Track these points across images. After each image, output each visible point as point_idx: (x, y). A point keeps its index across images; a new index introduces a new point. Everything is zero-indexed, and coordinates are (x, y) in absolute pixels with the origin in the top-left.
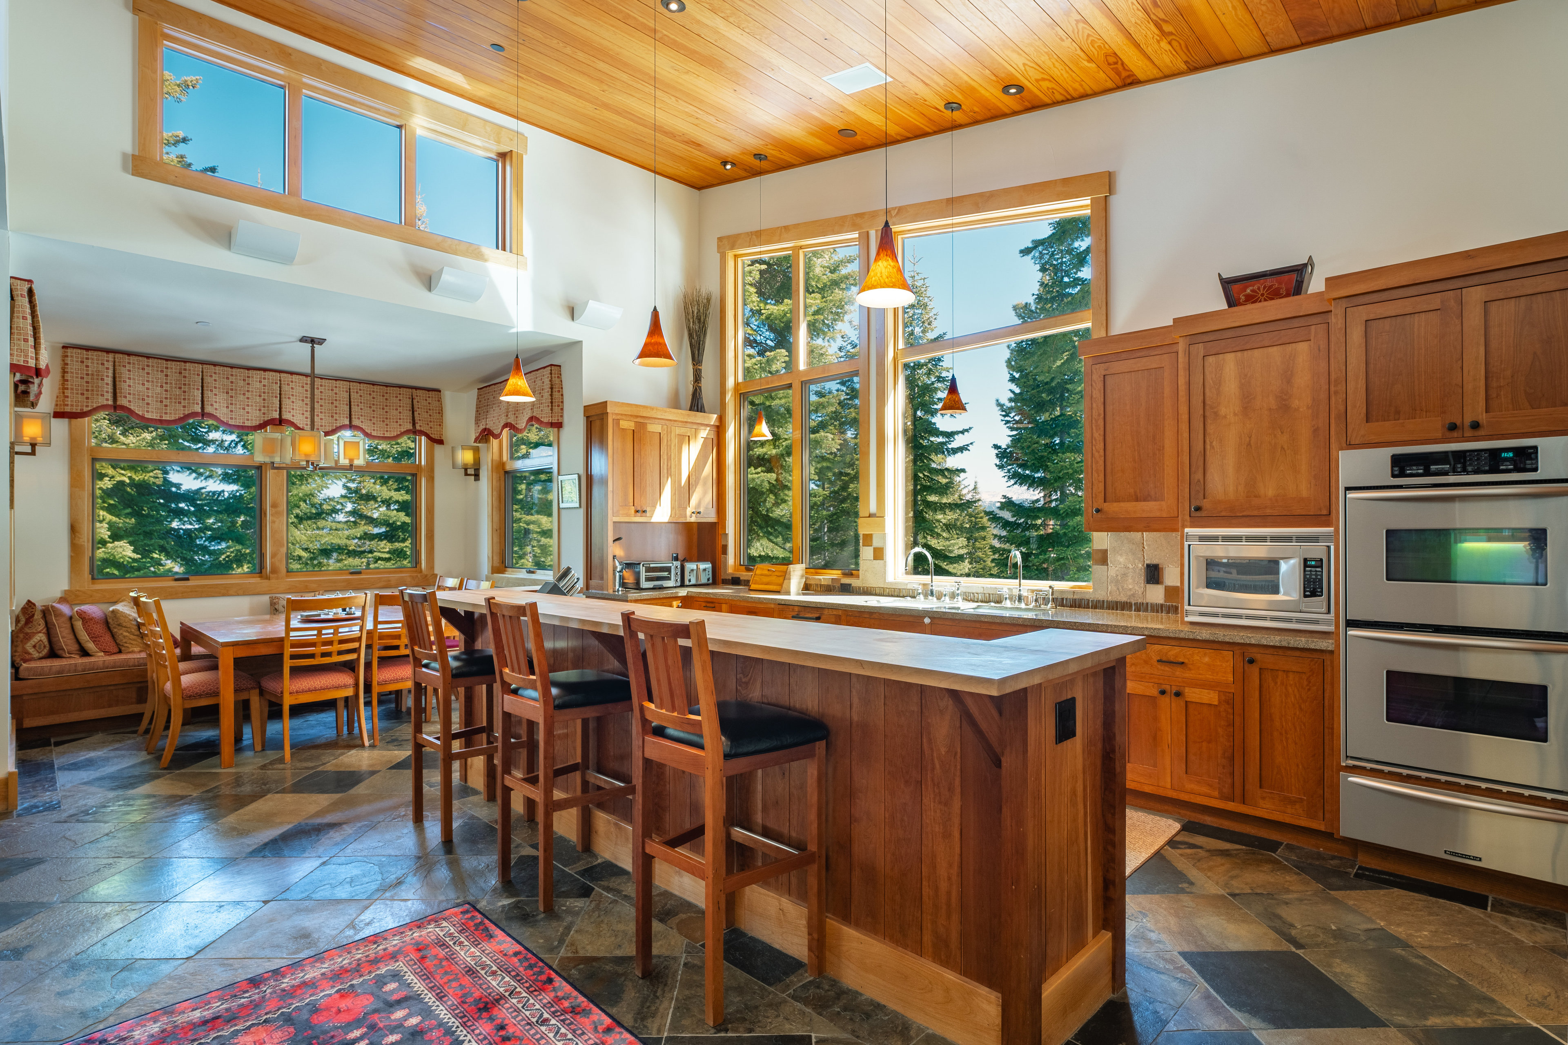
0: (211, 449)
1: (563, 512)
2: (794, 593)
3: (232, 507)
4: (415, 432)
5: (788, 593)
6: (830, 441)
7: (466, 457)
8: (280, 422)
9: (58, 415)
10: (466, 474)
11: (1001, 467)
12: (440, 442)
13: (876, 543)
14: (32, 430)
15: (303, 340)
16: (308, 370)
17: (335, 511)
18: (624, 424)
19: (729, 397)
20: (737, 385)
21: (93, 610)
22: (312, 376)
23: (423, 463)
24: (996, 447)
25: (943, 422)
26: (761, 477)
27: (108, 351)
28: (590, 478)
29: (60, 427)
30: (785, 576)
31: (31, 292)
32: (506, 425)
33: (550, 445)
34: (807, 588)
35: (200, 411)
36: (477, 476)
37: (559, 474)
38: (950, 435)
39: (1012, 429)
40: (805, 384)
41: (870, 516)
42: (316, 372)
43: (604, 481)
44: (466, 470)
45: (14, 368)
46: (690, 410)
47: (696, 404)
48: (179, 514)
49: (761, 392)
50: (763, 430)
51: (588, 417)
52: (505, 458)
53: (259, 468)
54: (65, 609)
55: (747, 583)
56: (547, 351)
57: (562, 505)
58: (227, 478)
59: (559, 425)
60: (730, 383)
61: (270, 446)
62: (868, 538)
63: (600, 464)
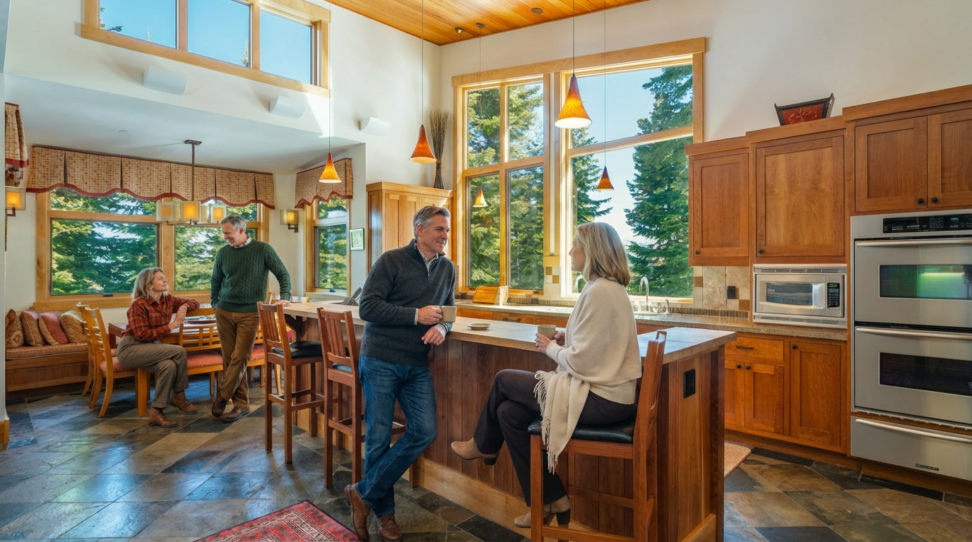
0: (121, 212)
1: (352, 253)
2: (502, 305)
3: (136, 248)
4: (256, 201)
5: (498, 304)
6: (522, 206)
7: (289, 217)
8: (170, 195)
9: (29, 190)
10: (289, 228)
11: (629, 223)
12: (273, 208)
13: (554, 272)
14: (14, 200)
15: (187, 142)
16: (191, 162)
17: (201, 251)
18: (392, 197)
19: (459, 179)
20: (464, 172)
21: (51, 315)
22: (193, 165)
23: (262, 221)
24: (627, 210)
25: (593, 195)
26: (480, 230)
27: (61, 149)
28: (370, 231)
29: (31, 197)
30: (497, 293)
31: (17, 112)
32: (316, 197)
33: (345, 210)
34: (510, 301)
35: (119, 187)
36: (296, 230)
37: (350, 229)
38: (597, 203)
39: (637, 199)
40: (508, 171)
41: (552, 255)
42: (196, 162)
43: (380, 233)
44: (289, 225)
45: (8, 161)
46: (435, 187)
47: (438, 184)
48: (101, 253)
49: (478, 176)
50: (481, 201)
51: (369, 192)
52: (314, 218)
53: (158, 225)
54: (34, 315)
55: (471, 298)
56: (343, 150)
57: (352, 249)
58: (131, 230)
59: (350, 197)
60: (460, 170)
61: (167, 211)
62: (549, 270)
63: (376, 222)
